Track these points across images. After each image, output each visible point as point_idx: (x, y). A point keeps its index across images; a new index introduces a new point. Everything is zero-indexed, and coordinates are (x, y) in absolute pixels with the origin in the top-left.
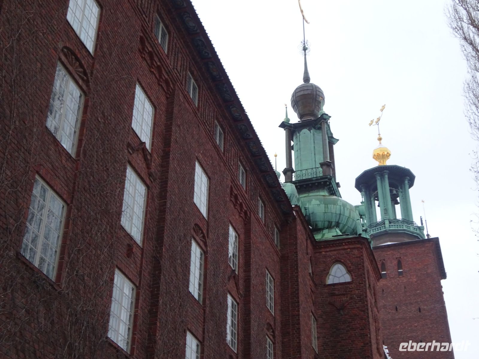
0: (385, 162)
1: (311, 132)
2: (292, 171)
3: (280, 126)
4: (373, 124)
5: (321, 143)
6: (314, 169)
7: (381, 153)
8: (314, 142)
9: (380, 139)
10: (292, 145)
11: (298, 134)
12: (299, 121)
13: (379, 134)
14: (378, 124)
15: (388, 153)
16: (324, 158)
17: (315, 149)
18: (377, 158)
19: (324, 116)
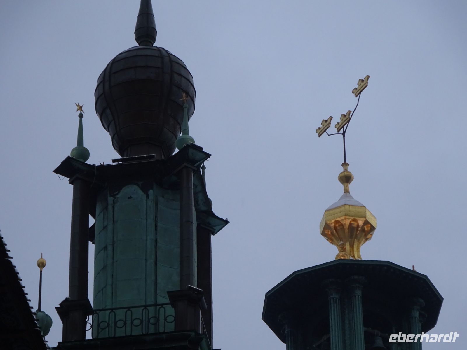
0: (358, 248)
1: (148, 196)
2: (87, 309)
3: (58, 171)
4: (330, 131)
5: (178, 230)
6: (151, 309)
7: (347, 222)
8: (156, 226)
9: (346, 179)
10: (90, 225)
11: (110, 200)
12: (114, 161)
13: (345, 164)
14: (344, 134)
15: (366, 223)
16: (181, 280)
17: (156, 247)
18: (332, 234)
19: (191, 151)
